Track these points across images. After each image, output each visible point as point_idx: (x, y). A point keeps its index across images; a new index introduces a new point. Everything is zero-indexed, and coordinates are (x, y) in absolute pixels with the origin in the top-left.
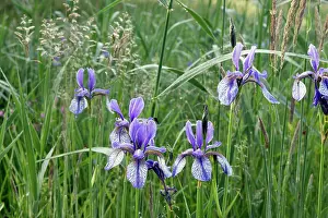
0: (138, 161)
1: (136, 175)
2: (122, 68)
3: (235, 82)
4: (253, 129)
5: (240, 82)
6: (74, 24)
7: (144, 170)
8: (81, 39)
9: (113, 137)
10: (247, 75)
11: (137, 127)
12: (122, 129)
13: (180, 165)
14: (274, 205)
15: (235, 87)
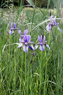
0: (26, 45)
1: (25, 49)
2: (23, 24)
3: (51, 25)
4: (55, 39)
5: (52, 25)
6: (12, 13)
7: (27, 48)
8: (13, 16)
9: (20, 40)
10: (54, 24)
11: (26, 37)
12: (22, 38)
13: (37, 47)
14: (60, 58)
15: (51, 27)
